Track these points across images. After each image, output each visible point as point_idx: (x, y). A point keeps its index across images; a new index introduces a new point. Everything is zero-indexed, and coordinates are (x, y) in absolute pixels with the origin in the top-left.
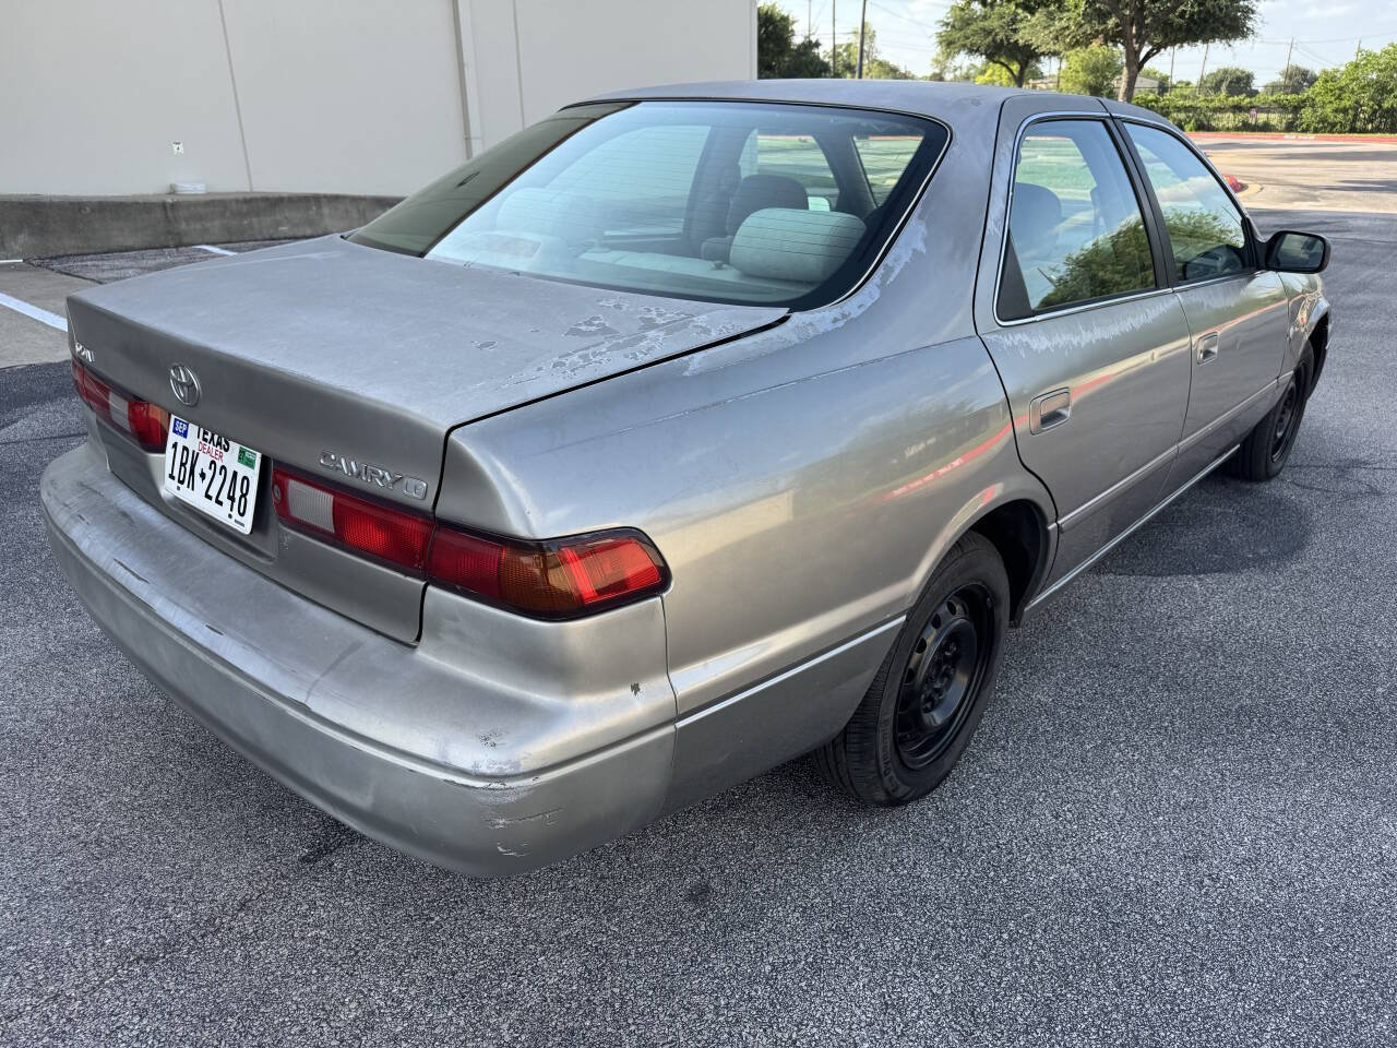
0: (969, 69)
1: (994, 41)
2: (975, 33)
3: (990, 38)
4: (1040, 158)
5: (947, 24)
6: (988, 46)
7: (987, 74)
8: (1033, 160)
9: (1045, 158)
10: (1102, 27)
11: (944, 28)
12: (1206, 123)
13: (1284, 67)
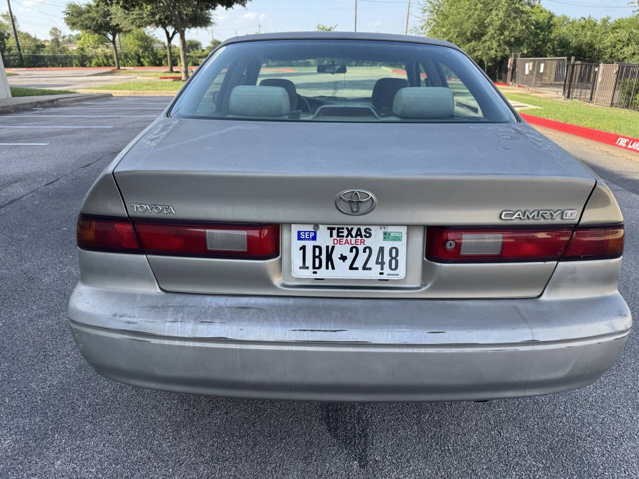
0: (69, 38)
1: (97, 23)
2: (86, 19)
3: (95, 22)
4: (139, 78)
5: (69, 14)
6: (95, 26)
7: (82, 40)
8: (135, 79)
9: (142, 78)
10: (154, 19)
11: (68, 15)
12: (196, 62)
13: (212, 40)
